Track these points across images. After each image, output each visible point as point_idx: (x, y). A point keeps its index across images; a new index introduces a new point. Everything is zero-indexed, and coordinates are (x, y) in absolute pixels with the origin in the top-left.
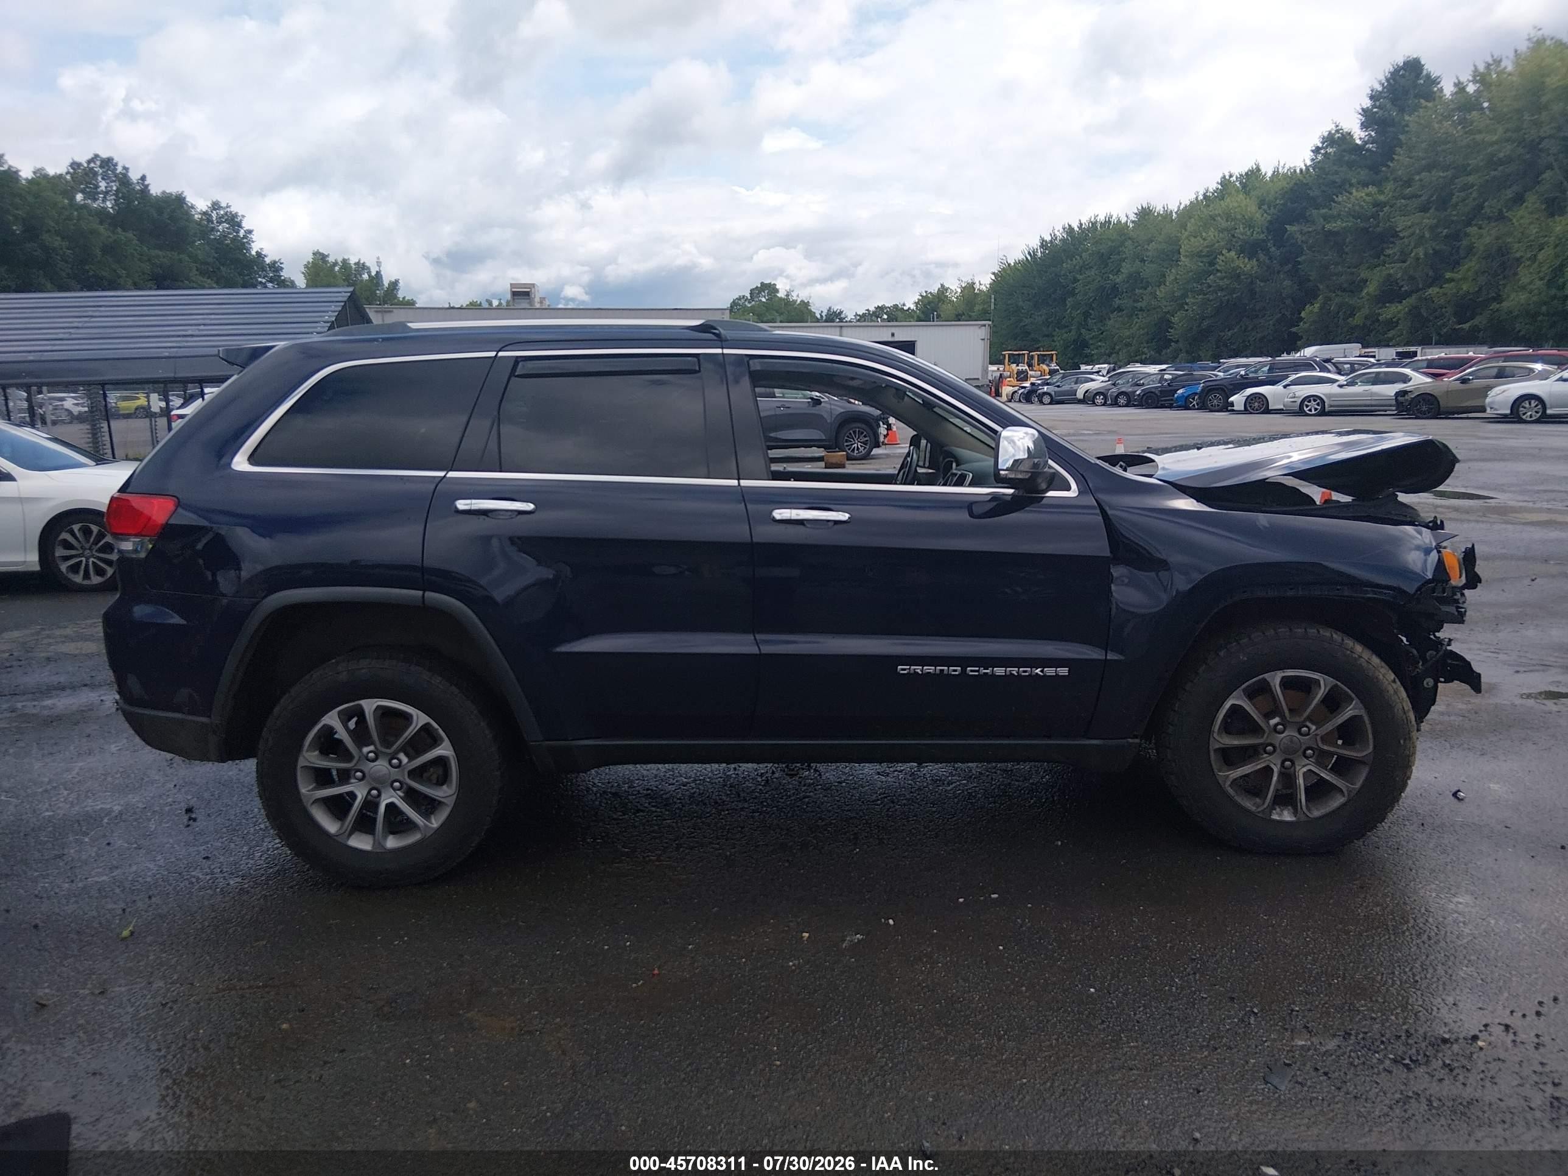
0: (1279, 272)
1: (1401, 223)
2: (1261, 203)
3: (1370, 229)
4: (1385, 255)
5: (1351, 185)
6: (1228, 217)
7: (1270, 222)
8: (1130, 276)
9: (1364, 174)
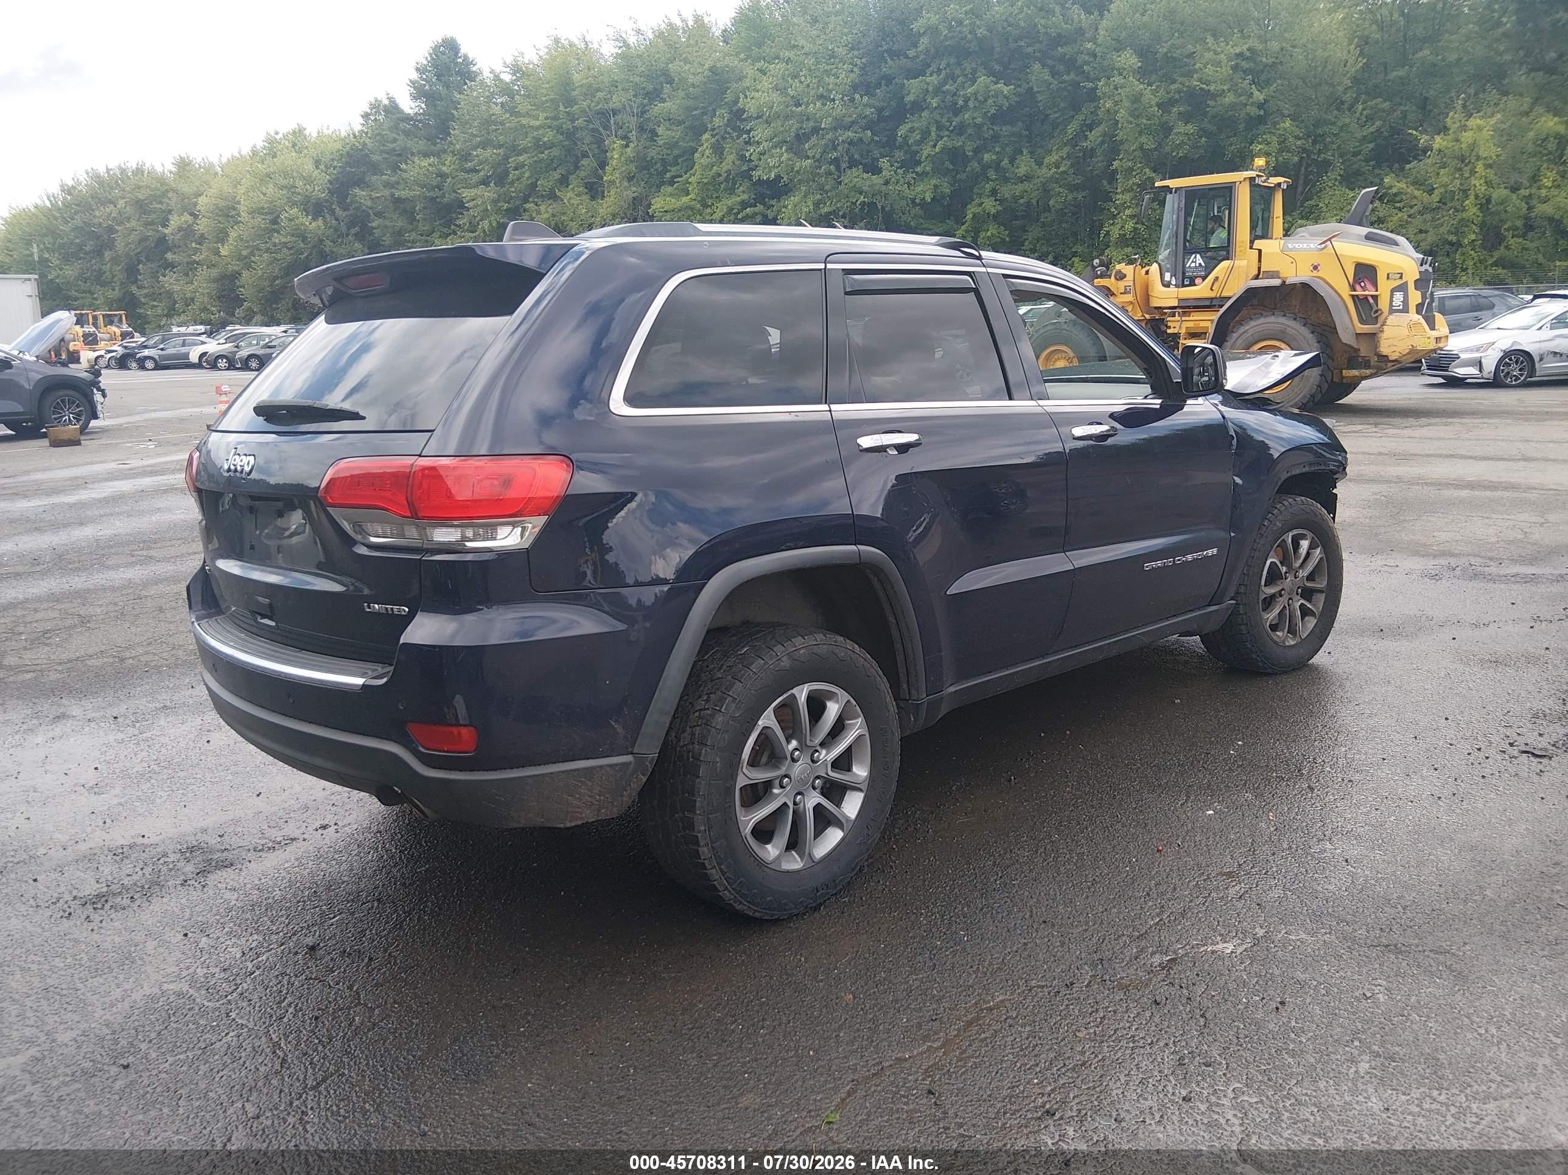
0: (348, 235)
1: (466, 194)
2: (317, 163)
3: (438, 200)
4: (455, 225)
5: (413, 154)
6: (286, 175)
7: (330, 182)
8: (180, 229)
9: (422, 145)
